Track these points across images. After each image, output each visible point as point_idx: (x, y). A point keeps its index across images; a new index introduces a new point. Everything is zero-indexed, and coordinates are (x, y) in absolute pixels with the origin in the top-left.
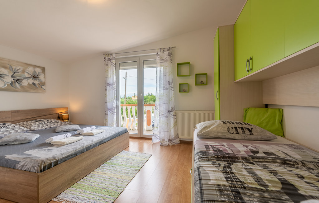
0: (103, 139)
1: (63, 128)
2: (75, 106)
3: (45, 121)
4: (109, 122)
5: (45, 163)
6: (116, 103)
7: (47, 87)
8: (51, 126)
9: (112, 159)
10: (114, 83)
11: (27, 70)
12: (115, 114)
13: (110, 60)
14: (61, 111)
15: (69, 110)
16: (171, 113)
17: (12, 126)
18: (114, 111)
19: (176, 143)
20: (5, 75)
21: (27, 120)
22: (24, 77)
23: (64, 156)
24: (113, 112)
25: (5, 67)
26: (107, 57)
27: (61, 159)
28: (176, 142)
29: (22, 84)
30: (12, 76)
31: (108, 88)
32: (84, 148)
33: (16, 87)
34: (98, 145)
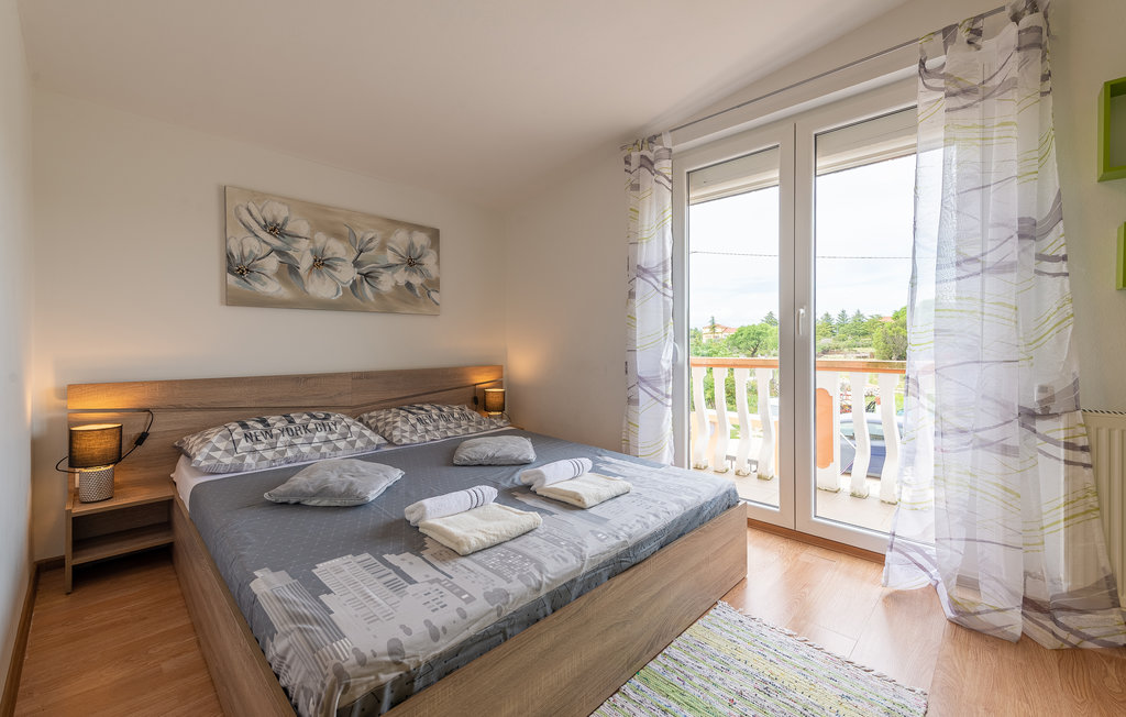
0: (631, 543)
1: (477, 449)
2: (524, 363)
3: (434, 412)
4: (643, 436)
5: (347, 687)
6: (671, 351)
7: (443, 297)
8: (449, 434)
9: (673, 650)
10: (665, 262)
11: (392, 242)
12: (670, 402)
13: (647, 163)
14: (482, 379)
15: (505, 373)
16: (1040, 425)
17: (343, 423)
18: (662, 388)
19: (1091, 639)
20: (338, 259)
21: (386, 405)
22: (383, 264)
23: (444, 645)
24: (658, 391)
25: (338, 236)
26: (635, 155)
27: (428, 664)
28: (1092, 633)
29: (380, 287)
30: (356, 264)
31: (640, 285)
32: (543, 593)
33: (363, 298)
34: (605, 575)
